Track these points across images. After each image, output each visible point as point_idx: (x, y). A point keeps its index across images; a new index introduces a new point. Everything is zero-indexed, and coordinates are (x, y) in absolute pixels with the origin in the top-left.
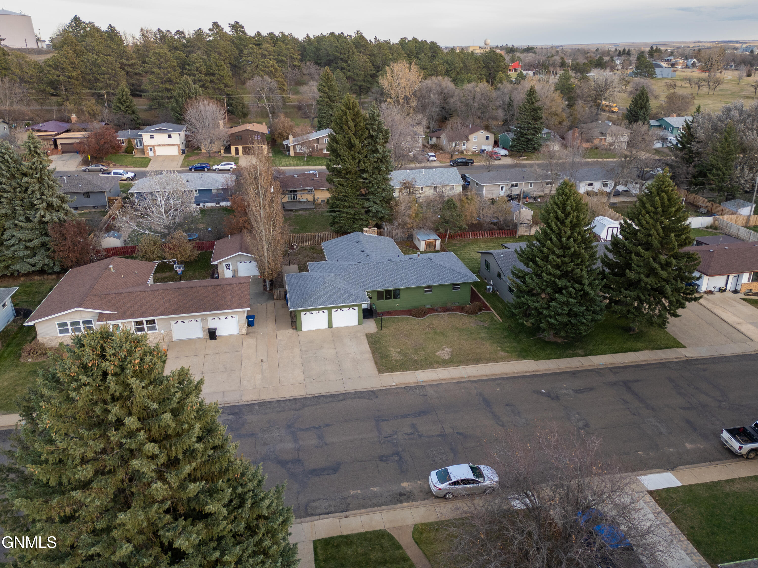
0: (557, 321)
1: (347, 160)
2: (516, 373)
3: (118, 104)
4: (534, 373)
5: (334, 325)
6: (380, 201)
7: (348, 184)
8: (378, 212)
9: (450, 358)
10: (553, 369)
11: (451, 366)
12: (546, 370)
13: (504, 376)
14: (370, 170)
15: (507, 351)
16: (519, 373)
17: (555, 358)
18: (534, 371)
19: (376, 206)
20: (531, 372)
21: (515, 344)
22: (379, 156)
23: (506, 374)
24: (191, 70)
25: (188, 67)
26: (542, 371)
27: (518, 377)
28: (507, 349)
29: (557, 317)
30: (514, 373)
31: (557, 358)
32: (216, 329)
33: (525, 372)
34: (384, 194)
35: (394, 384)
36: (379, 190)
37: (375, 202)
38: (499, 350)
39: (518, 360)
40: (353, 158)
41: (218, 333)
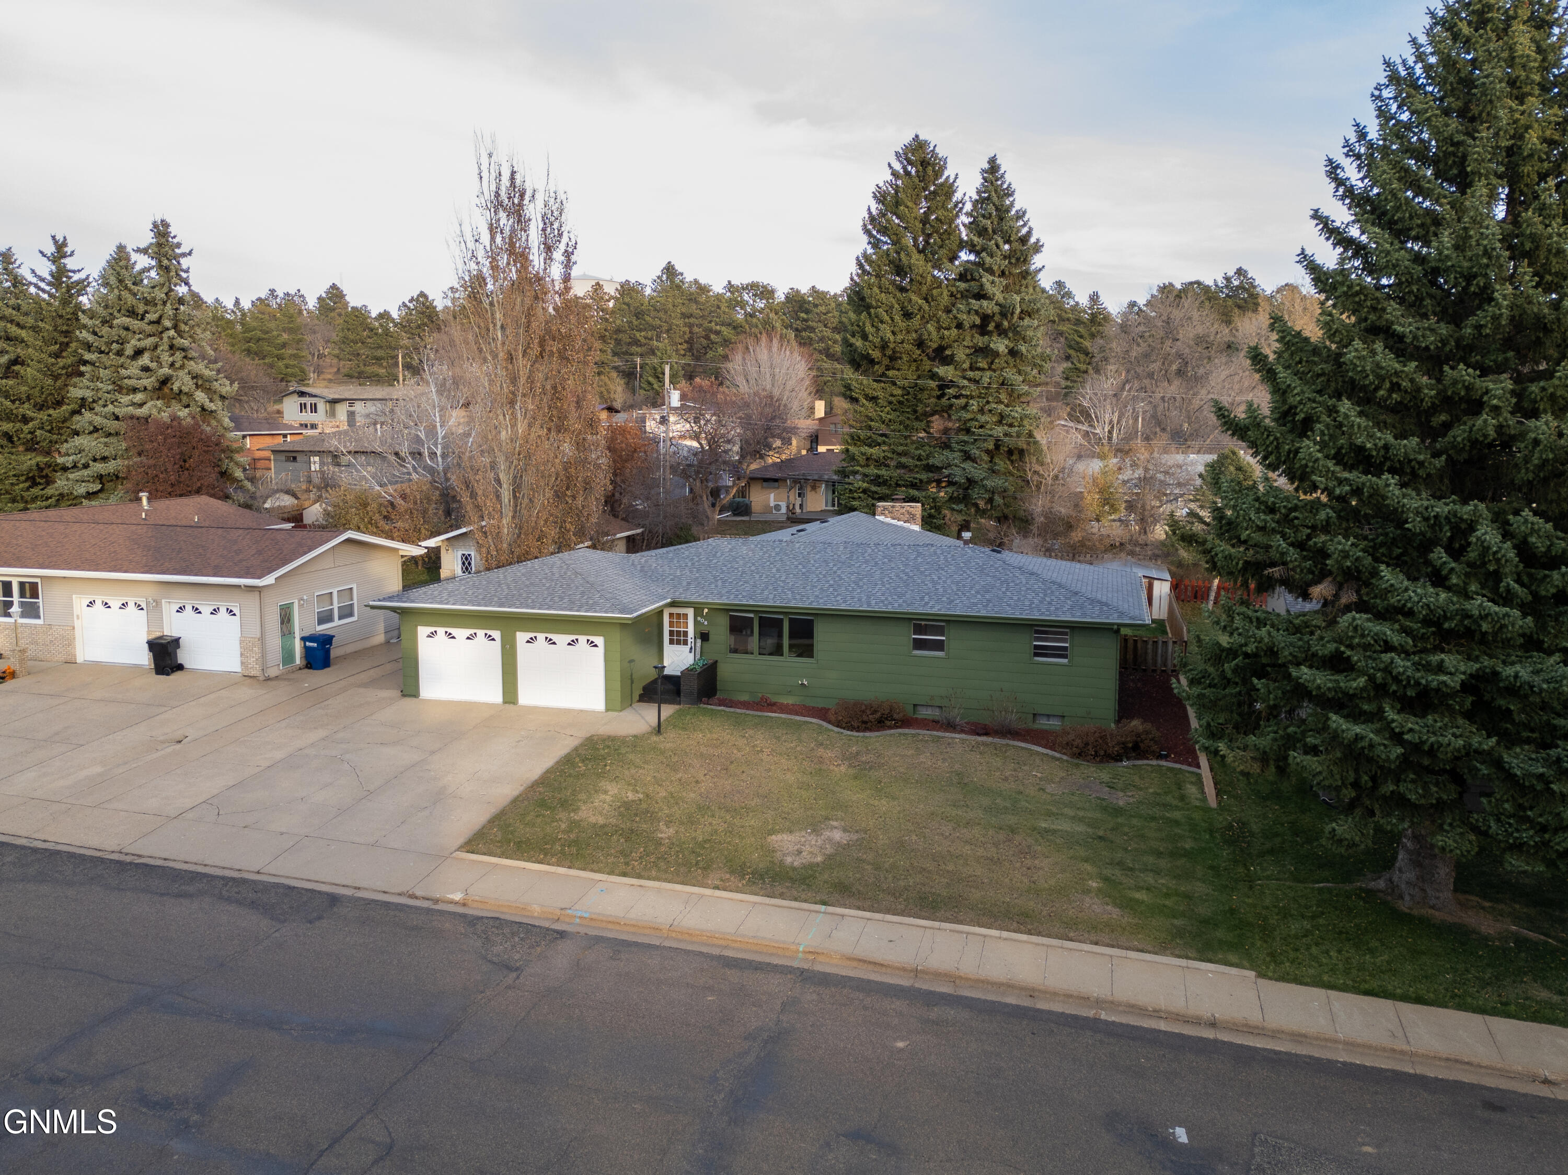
0: (1397, 738)
1: (886, 318)
2: (1099, 1003)
3: (651, 379)
4: (1209, 1034)
5: (526, 697)
6: (988, 452)
7: (892, 395)
8: (971, 482)
9: (812, 866)
10: (1350, 1045)
11: (782, 896)
12: (1298, 1037)
13: (1011, 1000)
14: (961, 354)
15: (1128, 905)
16: (1112, 1005)
17: (1404, 998)
18: (1213, 1024)
19: (968, 465)
20: (1197, 1021)
21: (1200, 888)
22: (987, 306)
23: (1031, 992)
24: (806, 320)
25: (803, 315)
26: (1274, 1034)
27: (1093, 1025)
28: (1139, 895)
29: (1391, 714)
30: (1084, 999)
31: (1419, 1000)
32: (176, 642)
33: (1157, 1014)
34: (999, 431)
35: (457, 897)
36: (983, 419)
37: (967, 457)
38: (1087, 891)
39: (1162, 948)
40: (907, 315)
41: (183, 657)
